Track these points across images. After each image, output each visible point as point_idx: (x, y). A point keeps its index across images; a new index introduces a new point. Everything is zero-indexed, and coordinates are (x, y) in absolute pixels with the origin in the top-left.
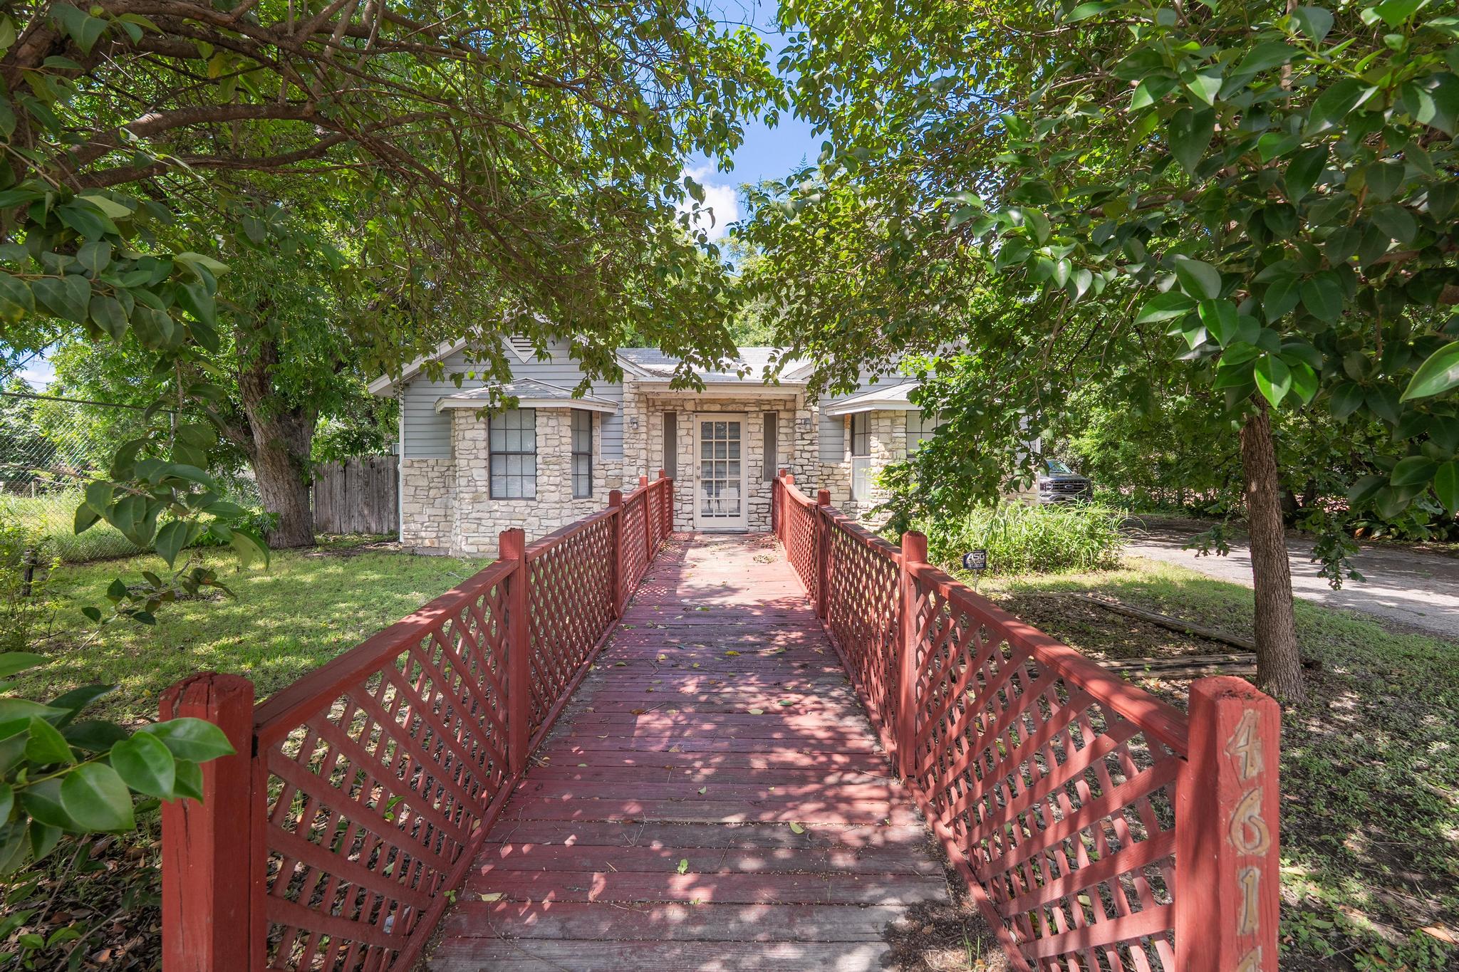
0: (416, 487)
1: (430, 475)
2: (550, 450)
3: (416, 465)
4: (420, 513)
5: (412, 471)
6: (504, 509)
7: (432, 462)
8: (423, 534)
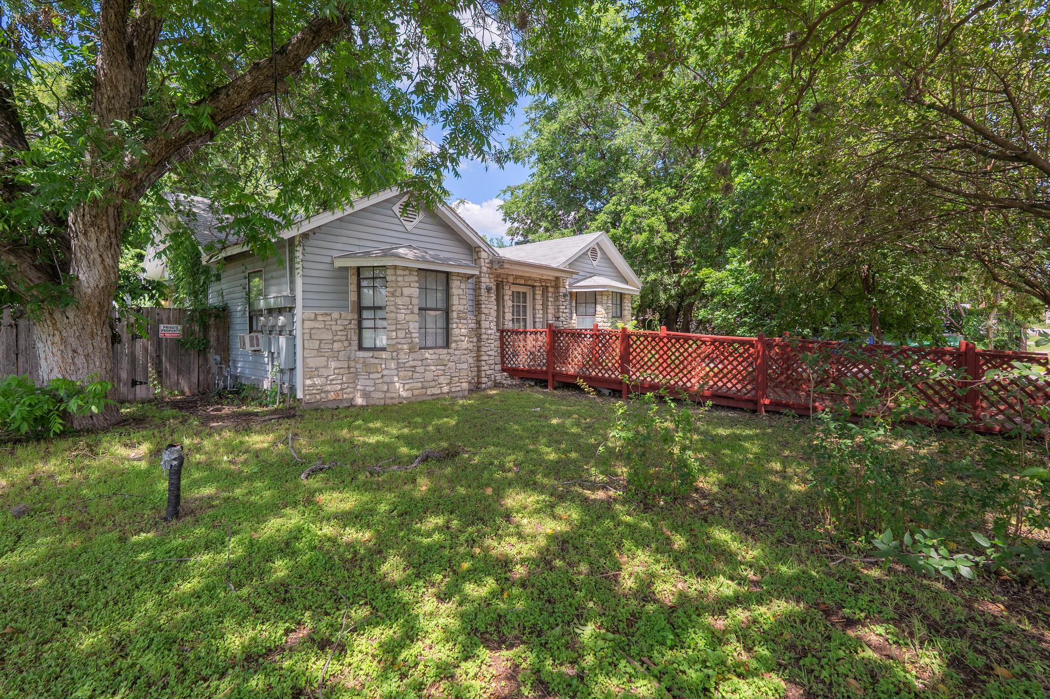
0: (321, 340)
1: (334, 328)
2: (461, 308)
3: (320, 318)
4: (326, 367)
5: (316, 325)
6: (433, 357)
7: (335, 315)
8: (329, 388)
